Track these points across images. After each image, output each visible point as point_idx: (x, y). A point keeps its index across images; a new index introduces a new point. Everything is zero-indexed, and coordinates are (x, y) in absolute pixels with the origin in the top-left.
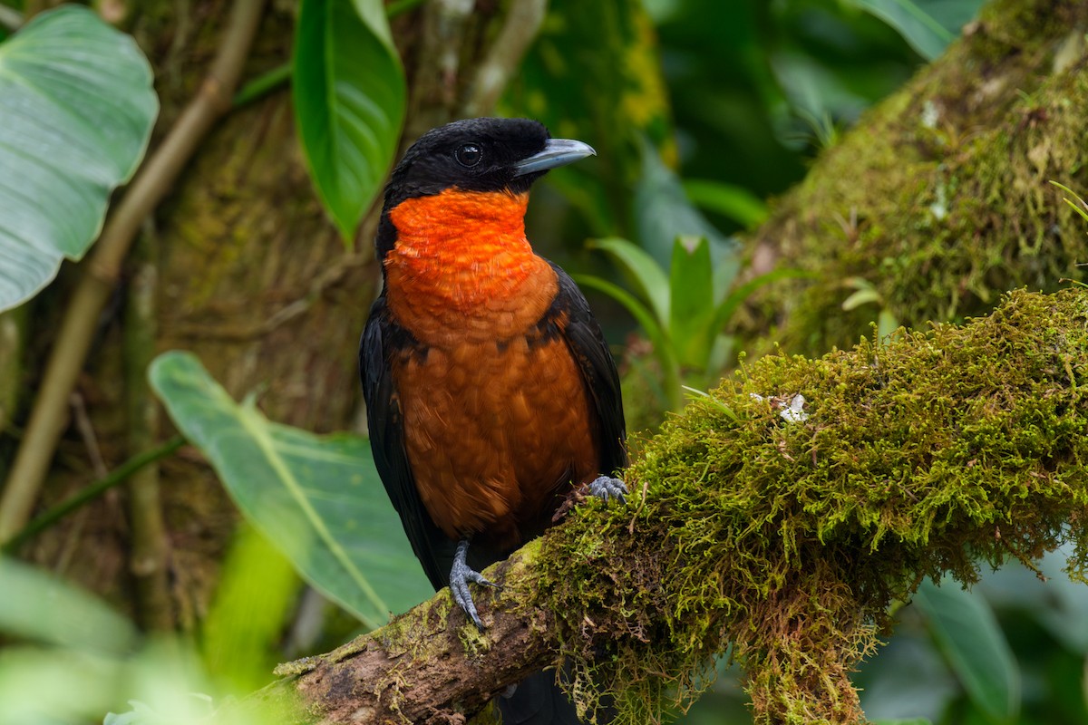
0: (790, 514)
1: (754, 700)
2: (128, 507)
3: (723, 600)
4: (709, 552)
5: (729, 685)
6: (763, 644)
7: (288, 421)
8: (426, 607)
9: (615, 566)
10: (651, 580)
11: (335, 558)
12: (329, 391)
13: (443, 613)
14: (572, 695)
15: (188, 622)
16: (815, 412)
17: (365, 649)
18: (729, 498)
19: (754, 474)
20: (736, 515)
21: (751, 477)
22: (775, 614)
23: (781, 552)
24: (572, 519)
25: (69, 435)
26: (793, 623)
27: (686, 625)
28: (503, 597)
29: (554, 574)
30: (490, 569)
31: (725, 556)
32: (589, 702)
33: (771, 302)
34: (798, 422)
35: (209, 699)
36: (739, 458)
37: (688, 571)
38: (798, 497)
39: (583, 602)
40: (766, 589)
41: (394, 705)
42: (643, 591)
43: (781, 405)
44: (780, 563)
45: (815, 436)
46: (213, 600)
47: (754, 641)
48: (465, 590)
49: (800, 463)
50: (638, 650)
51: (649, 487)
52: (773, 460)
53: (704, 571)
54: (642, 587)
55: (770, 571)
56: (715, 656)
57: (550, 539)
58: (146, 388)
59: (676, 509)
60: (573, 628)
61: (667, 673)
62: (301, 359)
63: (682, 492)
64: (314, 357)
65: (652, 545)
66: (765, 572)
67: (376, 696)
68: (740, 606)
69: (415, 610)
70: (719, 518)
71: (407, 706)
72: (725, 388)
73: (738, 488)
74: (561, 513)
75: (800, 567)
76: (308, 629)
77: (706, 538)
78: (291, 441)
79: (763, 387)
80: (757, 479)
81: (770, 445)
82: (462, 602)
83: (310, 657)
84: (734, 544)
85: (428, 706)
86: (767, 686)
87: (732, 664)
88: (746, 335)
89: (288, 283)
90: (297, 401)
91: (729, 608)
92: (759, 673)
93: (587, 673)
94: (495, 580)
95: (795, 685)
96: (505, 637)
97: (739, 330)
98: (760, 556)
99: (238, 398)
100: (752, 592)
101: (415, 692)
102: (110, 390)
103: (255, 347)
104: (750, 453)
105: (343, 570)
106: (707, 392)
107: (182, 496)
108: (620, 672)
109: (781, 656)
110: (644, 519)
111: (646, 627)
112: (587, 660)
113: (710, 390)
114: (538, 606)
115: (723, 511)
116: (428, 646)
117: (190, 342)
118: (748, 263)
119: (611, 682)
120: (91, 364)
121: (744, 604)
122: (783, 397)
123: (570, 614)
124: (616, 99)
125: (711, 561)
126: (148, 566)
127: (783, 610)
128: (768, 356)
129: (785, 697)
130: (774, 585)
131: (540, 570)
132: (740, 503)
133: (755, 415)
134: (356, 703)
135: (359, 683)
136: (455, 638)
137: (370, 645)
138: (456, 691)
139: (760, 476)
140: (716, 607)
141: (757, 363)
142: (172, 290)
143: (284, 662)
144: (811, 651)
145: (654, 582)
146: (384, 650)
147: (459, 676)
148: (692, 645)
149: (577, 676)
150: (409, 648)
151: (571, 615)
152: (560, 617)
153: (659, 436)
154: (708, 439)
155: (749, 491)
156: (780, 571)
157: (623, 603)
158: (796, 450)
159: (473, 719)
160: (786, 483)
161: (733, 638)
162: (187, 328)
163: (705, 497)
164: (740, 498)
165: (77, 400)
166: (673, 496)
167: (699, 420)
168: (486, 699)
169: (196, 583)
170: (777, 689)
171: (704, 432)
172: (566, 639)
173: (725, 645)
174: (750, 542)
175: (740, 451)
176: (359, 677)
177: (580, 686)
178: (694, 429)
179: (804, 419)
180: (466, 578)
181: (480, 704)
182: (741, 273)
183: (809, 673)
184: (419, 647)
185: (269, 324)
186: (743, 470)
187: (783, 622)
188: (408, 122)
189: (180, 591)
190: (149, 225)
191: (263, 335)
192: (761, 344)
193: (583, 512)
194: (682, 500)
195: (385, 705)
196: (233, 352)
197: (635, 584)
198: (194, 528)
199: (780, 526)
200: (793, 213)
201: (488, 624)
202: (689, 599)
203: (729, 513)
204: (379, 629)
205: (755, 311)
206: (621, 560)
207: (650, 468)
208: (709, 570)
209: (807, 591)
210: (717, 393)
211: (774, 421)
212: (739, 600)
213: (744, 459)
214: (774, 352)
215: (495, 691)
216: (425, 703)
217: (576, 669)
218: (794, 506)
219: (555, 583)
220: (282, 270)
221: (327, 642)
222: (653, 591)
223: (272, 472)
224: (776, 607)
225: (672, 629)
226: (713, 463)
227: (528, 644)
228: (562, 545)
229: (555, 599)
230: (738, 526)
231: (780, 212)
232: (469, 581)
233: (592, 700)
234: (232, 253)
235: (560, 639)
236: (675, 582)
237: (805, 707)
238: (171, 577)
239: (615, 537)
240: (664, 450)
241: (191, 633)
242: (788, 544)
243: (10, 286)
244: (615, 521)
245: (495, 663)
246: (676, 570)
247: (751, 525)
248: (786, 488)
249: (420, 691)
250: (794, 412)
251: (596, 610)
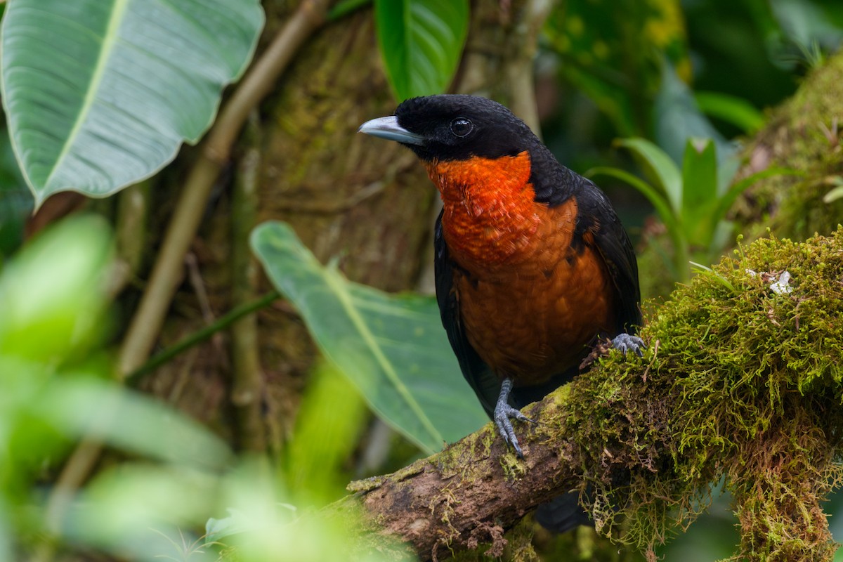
0: (776, 370)
1: (741, 522)
2: (231, 348)
3: (718, 439)
4: (708, 399)
5: (721, 510)
6: (750, 475)
7: (365, 281)
8: (473, 438)
9: (631, 408)
10: (660, 420)
11: (400, 396)
12: (400, 258)
13: (488, 443)
14: (592, 514)
15: (277, 445)
16: (798, 286)
17: (422, 471)
18: (725, 355)
19: (747, 335)
20: (731, 370)
21: (744, 338)
22: (761, 452)
23: (767, 401)
24: (596, 369)
25: (184, 288)
26: (775, 459)
27: (687, 459)
28: (538, 431)
29: (580, 413)
30: (527, 408)
31: (721, 403)
32: (606, 520)
33: (765, 195)
34: (784, 294)
35: (293, 508)
36: (735, 322)
37: (690, 415)
38: (783, 356)
39: (603, 437)
40: (754, 431)
41: (445, 518)
42: (653, 430)
43: (771, 279)
44: (766, 410)
45: (798, 306)
46: (298, 427)
47: (743, 473)
48: (508, 424)
49: (785, 327)
50: (647, 478)
51: (660, 344)
52: (763, 324)
53: (704, 415)
54: (652, 426)
55: (758, 416)
56: (711, 485)
57: (578, 385)
58: (248, 251)
59: (682, 362)
60: (595, 458)
61: (671, 497)
62: (376, 231)
63: (688, 349)
64: (388, 230)
65: (662, 392)
66: (754, 416)
67: (430, 510)
68: (732, 444)
69: (465, 440)
70: (717, 371)
71: (456, 519)
72: (725, 265)
73: (733, 347)
74: (587, 362)
75: (783, 413)
76: (376, 452)
77: (706, 387)
78: (367, 298)
79: (756, 264)
80: (749, 339)
81: (761, 312)
82: (505, 434)
83: (377, 476)
84: (729, 392)
85: (473, 519)
86: (752, 511)
87: (724, 492)
88: (744, 221)
89: (367, 168)
90: (373, 265)
91: (724, 445)
92: (746, 500)
93: (604, 496)
94: (531, 417)
95: (776, 510)
96: (538, 464)
97: (738, 217)
98: (750, 403)
99: (324, 261)
100: (743, 433)
101: (463, 507)
102: (219, 253)
103: (339, 220)
104: (744, 318)
105: (406, 406)
106: (711, 268)
107: (276, 340)
108: (632, 496)
109: (765, 486)
110: (655, 370)
111: (655, 459)
112: (605, 485)
113: (712, 266)
114: (566, 440)
115: (720, 365)
116: (475, 470)
117: (285, 214)
118: (746, 162)
119: (624, 504)
120: (203, 230)
121: (735, 442)
122: (773, 273)
123: (592, 446)
124: (641, 24)
125: (710, 407)
126: (245, 397)
127: (767, 449)
128: (761, 239)
129: (767, 520)
130: (760, 427)
131: (569, 410)
132: (735, 359)
133: (749, 287)
134: (414, 515)
135: (417, 499)
136: (497, 464)
137: (427, 467)
138: (497, 508)
139: (751, 338)
140: (712, 444)
141: (752, 245)
142: (272, 171)
143: (355, 479)
144: (790, 483)
145: (662, 423)
146: (438, 472)
147: (500, 495)
148: (692, 475)
149: (597, 498)
150: (459, 471)
151: (593, 448)
152: (583, 449)
153: (670, 302)
154: (710, 306)
155: (742, 349)
156: (766, 416)
157: (636, 439)
158: (782, 317)
159: (510, 531)
160: (773, 344)
161: (726, 470)
162: (284, 202)
163: (706, 353)
164: (735, 355)
165: (191, 259)
166: (680, 352)
167: (703, 290)
168: (521, 514)
169: (285, 414)
170: (761, 513)
171: (707, 300)
172: (588, 467)
173: (719, 475)
174: (742, 391)
175: (736, 316)
176: (417, 494)
177: (599, 506)
178: (698, 297)
179: (790, 291)
180: (507, 415)
181: (516, 519)
182: (740, 170)
183: (787, 501)
184: (467, 470)
185: (351, 201)
186: (738, 332)
187: (768, 458)
188: (470, 38)
189: (272, 419)
190: (254, 117)
191: (345, 210)
192: (756, 229)
193: (605, 363)
194: (688, 356)
195: (438, 517)
196: (321, 223)
197: (647, 424)
198: (285, 367)
199: (767, 379)
200: (786, 121)
201: (524, 453)
202: (691, 437)
203: (726, 367)
204: (435, 455)
205: (751, 201)
206: (635, 403)
207: (661, 328)
208: (708, 413)
209: (788, 433)
210: (718, 268)
211: (764, 293)
212: (732, 439)
213: (739, 323)
214: (766, 236)
215: (529, 509)
216: (470, 517)
217: (596, 492)
218: (779, 363)
219: (580, 421)
220: (363, 157)
221: (392, 464)
222: (661, 430)
223: (350, 323)
224: (762, 445)
225: (676, 461)
226: (713, 326)
227: (557, 470)
228: (587, 390)
229: (580, 434)
230: (733, 379)
231: (775, 120)
232: (510, 417)
233: (608, 518)
234: (322, 142)
235: (583, 467)
236: (679, 423)
237: (783, 529)
238: (264, 407)
239: (631, 384)
240: (673, 314)
241: (277, 455)
242: (774, 394)
243: (137, 163)
244: (632, 372)
245: (529, 485)
246: (680, 414)
247: (743, 378)
248: (773, 348)
249: (467, 507)
250: (781, 286)
251: (613, 443)
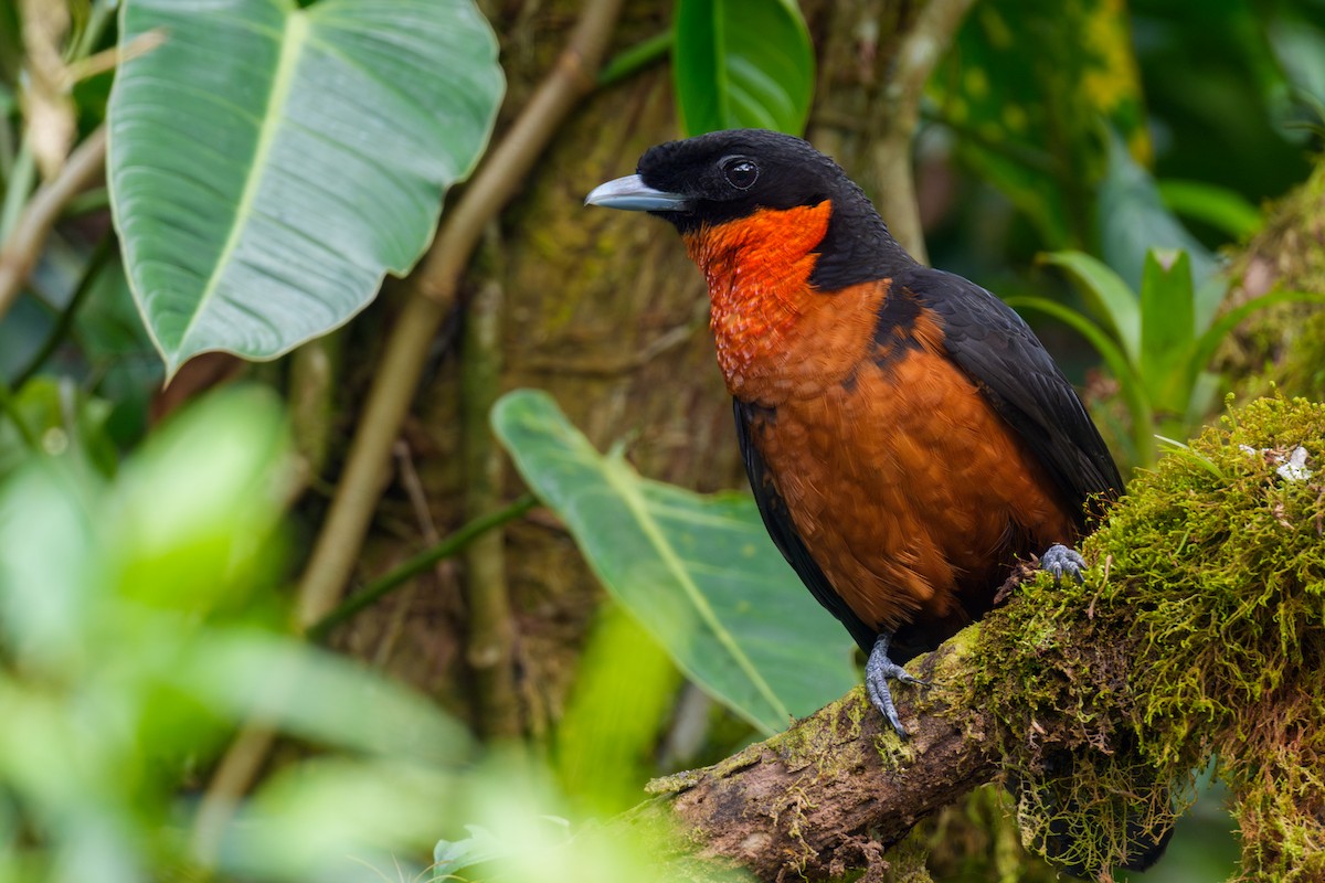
0: (1289, 596)
1: (1242, 826)
2: (465, 582)
3: (1204, 702)
4: (1187, 642)
5: (1212, 809)
6: (1254, 756)
7: (665, 476)
8: (835, 709)
9: (1071, 659)
10: (1116, 676)
11: (723, 648)
12: (716, 440)
13: (856, 717)
14: (1016, 819)
15: (539, 727)
16: (1320, 468)
17: (759, 761)
18: (1212, 576)
19: (1245, 544)
20: (1222, 597)
21: (1240, 549)
22: (1269, 720)
23: (1277, 643)
24: (1017, 601)
25: (393, 492)
26: (1291, 731)
27: (1158, 733)
28: (931, 697)
29: (995, 668)
30: (915, 662)
31: (1208, 647)
32: (1038, 828)
33: (1267, 332)
34: (1299, 481)
35: (566, 823)
36: (1225, 525)
37: (1161, 666)
38: (1299, 574)
39: (1031, 704)
40: (1258, 689)
41: (795, 830)
42: (1105, 690)
43: (1278, 459)
44: (1276, 656)
45: (1320, 499)
46: (570, 698)
47: (1243, 753)
48: (884, 688)
49: (1301, 532)
50: (1098, 764)
51: (1113, 561)
52: (1267, 528)
53: (1182, 666)
54: (1104, 685)
55: (1263, 667)
56: (1195, 772)
57: (990, 625)
58: (489, 436)
59: (1146, 588)
60: (1018, 736)
61: (1134, 792)
62: (681, 400)
63: (1155, 567)
64: (698, 397)
65: (1117, 633)
66: (1257, 668)
67: (772, 820)
68: (1226, 710)
69: (821, 713)
70: (1200, 600)
71: (810, 832)
72: (1209, 439)
73: (1223, 562)
74: (1004, 593)
75: (1301, 661)
76: (687, 737)
77: (1184, 625)
78: (668, 502)
79: (1256, 437)
80: (1247, 551)
81: (1264, 509)
82: (879, 703)
83: (690, 770)
84: (1218, 632)
85: (836, 832)
86: (1258, 809)
87: (1215, 782)
88: (1235, 373)
89: (665, 305)
90: (677, 451)
91: (1212, 712)
92: (1249, 792)
93: (1034, 791)
94: (921, 675)
95: (1294, 808)
96: (932, 747)
97: (1227, 365)
98: (1251, 647)
99: (603, 448)
100: (1241, 692)
101: (821, 814)
102: (444, 438)
103: (626, 383)
104: (1239, 519)
105: (732, 663)
106: (1186, 444)
107: (532, 570)
108: (1076, 791)
109: (1276, 771)
110: (1107, 600)
111: (1109, 735)
112: (1036, 776)
113: (1190, 441)
114: (974, 709)
115: (1205, 591)
116: (838, 758)
117: (543, 377)
118: (1237, 283)
119: (1065, 803)
120: (419, 405)
121: (1231, 707)
122: (1281, 450)
123: (1014, 718)
124: (1075, 78)
125: (1190, 654)
126: (489, 656)
127: (1279, 715)
128: (1262, 399)
129: (1281, 823)
130: (1268, 683)
131: (977, 663)
132: (1227, 581)
133: (1246, 472)
134: (748, 828)
135: (751, 804)
136: (871, 748)
137: (765, 755)
138: (873, 814)
139: (1251, 548)
140: (1195, 710)
141: (1248, 407)
142: (522, 314)
143: (658, 776)
144: (1313, 766)
145: (1119, 679)
146: (782, 762)
147: (876, 795)
148: (1166, 758)
149: (1023, 796)
150: (814, 759)
151: (1016, 720)
152: (1002, 723)
153: (1126, 497)
154: (1188, 501)
155: (1237, 566)
156: (1276, 666)
157: (1081, 705)
158: (1297, 516)
159: (893, 848)
160: (1283, 557)
161: (1216, 749)
162: (539, 360)
163: (1182, 574)
164: (1227, 575)
165: (402, 449)
166: (1143, 572)
167: (1175, 477)
168: (909, 823)
169: (548, 678)
170: (1271, 812)
171: (1182, 493)
172: (1009, 750)
173: (1207, 757)
174: (1238, 630)
175: (1227, 517)
176: (752, 796)
177: (1026, 808)
178: (1170, 489)
179: (1307, 477)
180: (885, 673)
181: (903, 830)
182: (1229, 296)
183: (1310, 793)
184: (826, 758)
185: (642, 356)
186: (1230, 540)
187: (1280, 730)
188: (815, 106)
189: (529, 687)
190: (493, 232)
191: (634, 370)
192: (1254, 384)
193: (1030, 591)
194: (1155, 578)
195: (783, 830)
196: (597, 390)
197: (1096, 682)
198: (547, 609)
199: (1276, 610)
200: (1295, 220)
201: (912, 730)
202: (1163, 700)
203: (1213, 594)
204: (777, 736)
205: (1246, 342)
206: (1078, 651)
207: (1114, 538)
208: (1187, 664)
209: (1309, 691)
210: (1198, 444)
211: (1269, 480)
212: (1225, 702)
213: (1232, 526)
214: (1270, 394)
215: (921, 814)
216: (833, 828)
217: (1022, 786)
218: (1293, 586)
219: (995, 680)
220: (658, 288)
221: (710, 753)
222: (1117, 690)
223: (644, 540)
224: (1271, 710)
225: (1141, 738)
226: (1193, 531)
227: (961, 755)
228: (1004, 633)
229: (996, 700)
230: (1224, 611)
231: (1277, 220)
232: (888, 677)
233: (1041, 826)
234: (596, 268)
235: (1001, 749)
236: (1145, 679)
237: (1306, 836)
238: (518, 670)
239: (1071, 622)
240: (1132, 516)
241: (542, 741)
242: (1286, 633)
243: (319, 308)
244: (1071, 603)
245: (920, 779)
246: (1146, 665)
247: (1240, 609)
248: (1283, 563)
249: (828, 813)
250: (1294, 469)
251: (1046, 713)
